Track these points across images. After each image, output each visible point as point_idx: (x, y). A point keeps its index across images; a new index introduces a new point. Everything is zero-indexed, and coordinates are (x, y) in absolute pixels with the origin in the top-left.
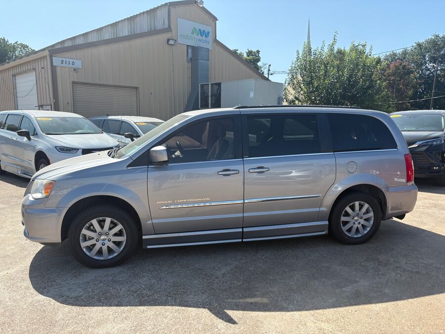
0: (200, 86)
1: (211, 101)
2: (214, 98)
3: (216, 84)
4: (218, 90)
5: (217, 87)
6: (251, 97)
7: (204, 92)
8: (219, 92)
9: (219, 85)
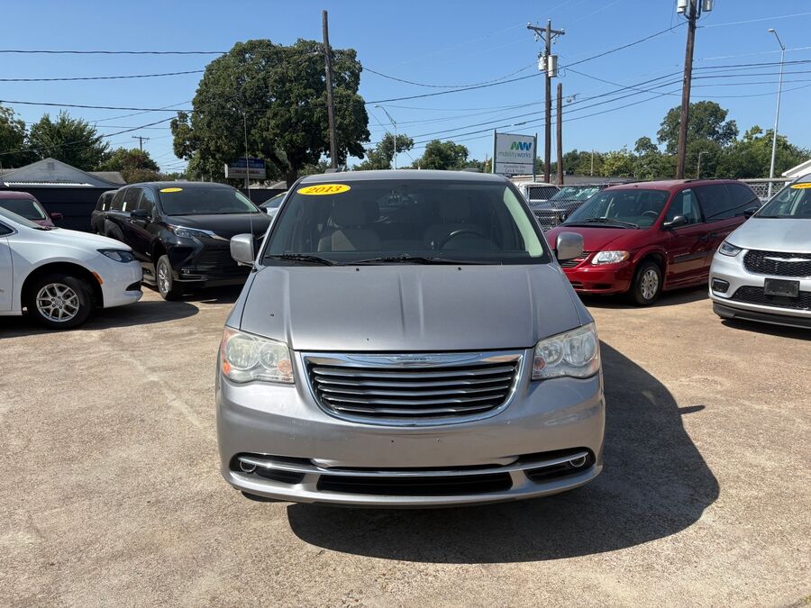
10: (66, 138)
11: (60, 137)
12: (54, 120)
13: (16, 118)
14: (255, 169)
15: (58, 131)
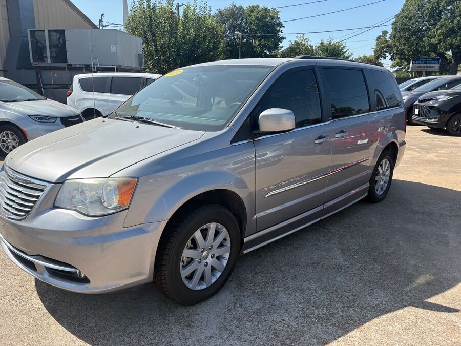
0: (29, 32)
1: (51, 54)
2: (54, 50)
3: (56, 31)
4: (59, 39)
5: (58, 36)
6: (112, 51)
7: (37, 42)
8: (61, 42)
9: (62, 32)
10: (330, 51)
11: (327, 51)
12: (326, 42)
13: (309, 43)
14: (432, 65)
15: (327, 48)
